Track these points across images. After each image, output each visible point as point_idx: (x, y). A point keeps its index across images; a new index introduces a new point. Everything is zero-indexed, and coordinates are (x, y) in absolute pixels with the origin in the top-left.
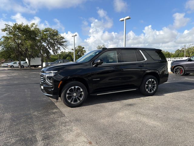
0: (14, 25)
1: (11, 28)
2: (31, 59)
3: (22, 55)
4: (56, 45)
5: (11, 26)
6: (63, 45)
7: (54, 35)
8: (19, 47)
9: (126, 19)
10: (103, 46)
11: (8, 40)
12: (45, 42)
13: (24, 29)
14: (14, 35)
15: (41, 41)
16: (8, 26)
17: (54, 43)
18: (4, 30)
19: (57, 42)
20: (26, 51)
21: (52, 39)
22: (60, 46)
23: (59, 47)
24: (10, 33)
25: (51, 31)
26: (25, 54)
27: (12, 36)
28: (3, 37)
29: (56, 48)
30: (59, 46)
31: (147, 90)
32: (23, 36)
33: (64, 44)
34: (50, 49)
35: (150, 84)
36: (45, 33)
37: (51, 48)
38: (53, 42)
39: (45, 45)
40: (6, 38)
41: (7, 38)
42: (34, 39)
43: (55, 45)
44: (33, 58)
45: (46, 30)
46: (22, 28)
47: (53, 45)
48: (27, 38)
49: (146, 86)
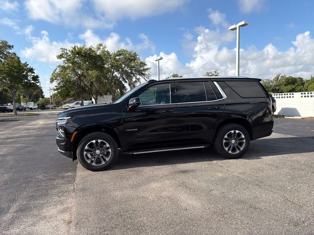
0: (72, 49)
1: (70, 53)
2: (98, 97)
3: (85, 91)
4: (134, 74)
5: (69, 50)
6: (144, 75)
7: (131, 60)
8: (80, 80)
9: (239, 27)
10: (215, 72)
11: (65, 71)
12: (118, 71)
13: (86, 53)
14: (72, 63)
15: (112, 70)
16: (65, 51)
17: (131, 73)
18: (60, 57)
19: (135, 71)
20: (91, 85)
21: (128, 66)
22: (140, 77)
23: (139, 79)
24: (68, 60)
25: (126, 54)
26: (90, 90)
27: (70, 65)
28: (59, 66)
29: (134, 79)
30: (138, 77)
31: (226, 149)
32: (85, 63)
33: (146, 73)
34: (126, 82)
35: (234, 139)
36: (117, 57)
37: (126, 80)
38: (130, 71)
39: (119, 76)
40: (63, 67)
41: (64, 69)
42: (101, 68)
43: (132, 75)
44: (101, 95)
45: (120, 53)
46: (83, 51)
47: (129, 76)
48: (90, 67)
49: (224, 141)
